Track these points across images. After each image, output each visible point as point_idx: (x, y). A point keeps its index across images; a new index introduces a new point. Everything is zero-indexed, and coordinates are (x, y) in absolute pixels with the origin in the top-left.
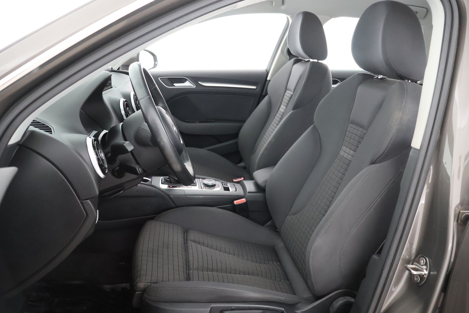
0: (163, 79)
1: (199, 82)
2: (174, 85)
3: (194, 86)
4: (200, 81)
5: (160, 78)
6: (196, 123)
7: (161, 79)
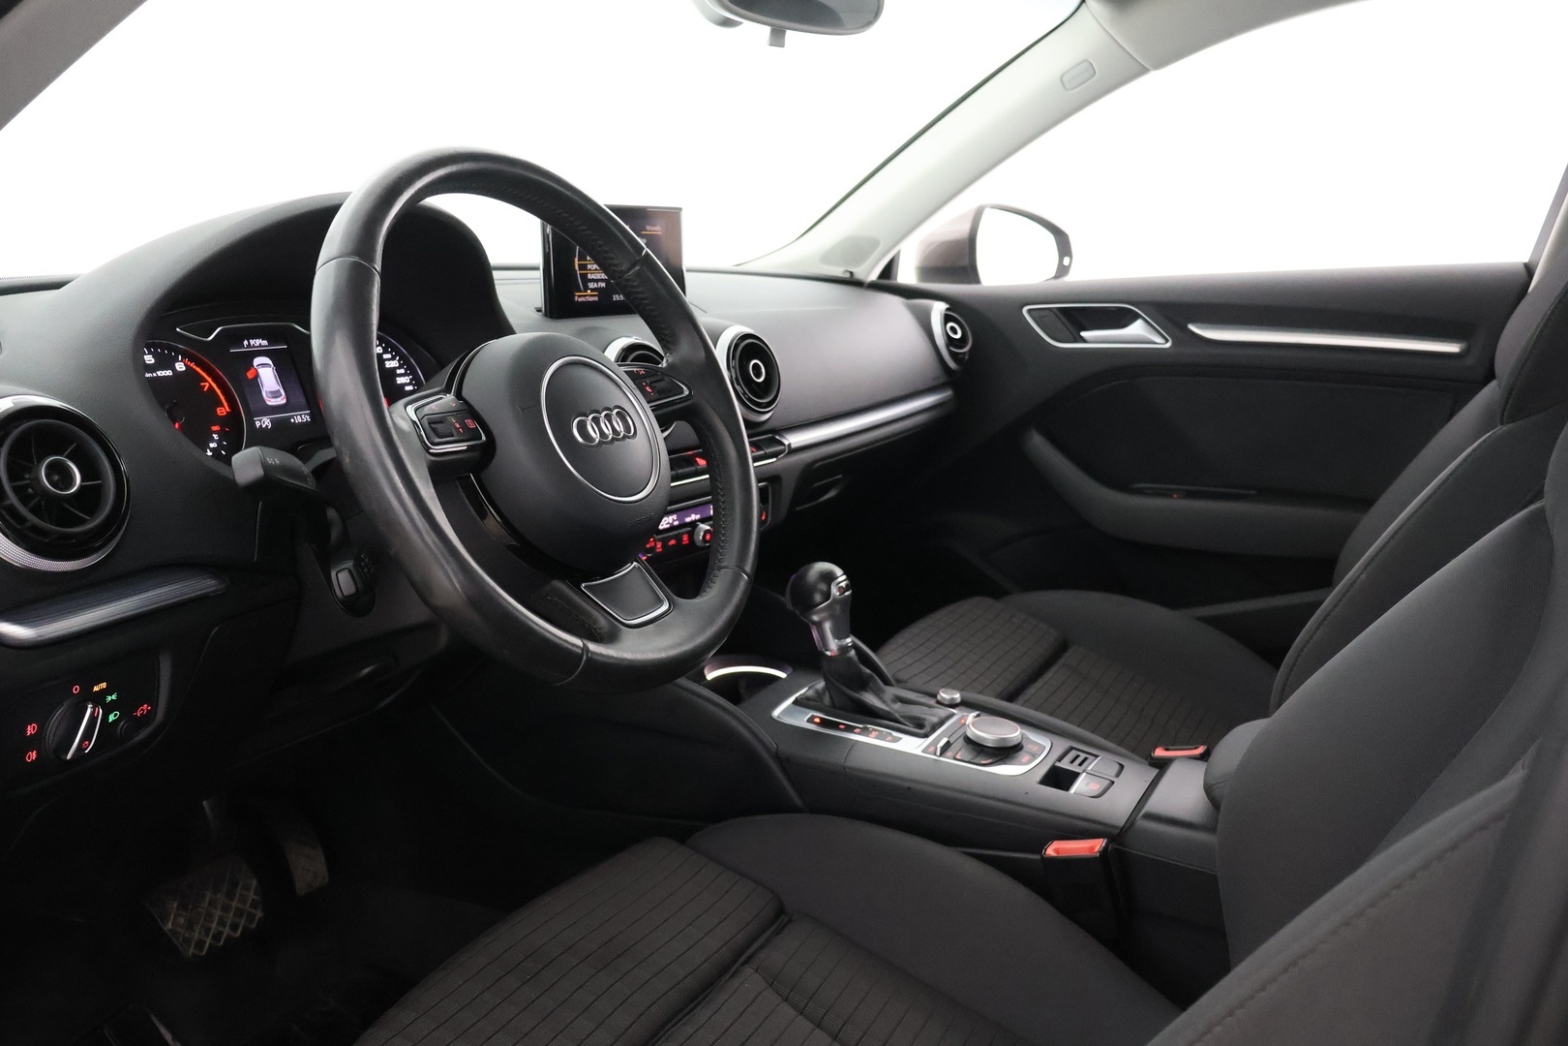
0: (1042, 313)
1: (1192, 327)
2: (1081, 337)
3: (1167, 341)
4: (1194, 321)
5: (1029, 311)
6: (1171, 496)
7: (1033, 313)
